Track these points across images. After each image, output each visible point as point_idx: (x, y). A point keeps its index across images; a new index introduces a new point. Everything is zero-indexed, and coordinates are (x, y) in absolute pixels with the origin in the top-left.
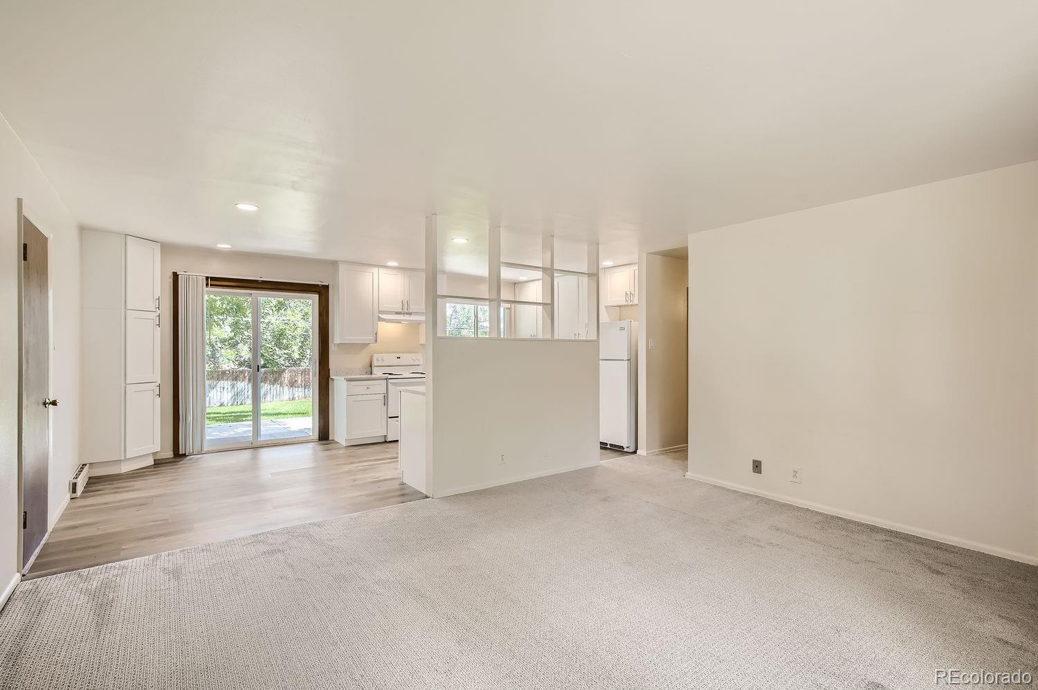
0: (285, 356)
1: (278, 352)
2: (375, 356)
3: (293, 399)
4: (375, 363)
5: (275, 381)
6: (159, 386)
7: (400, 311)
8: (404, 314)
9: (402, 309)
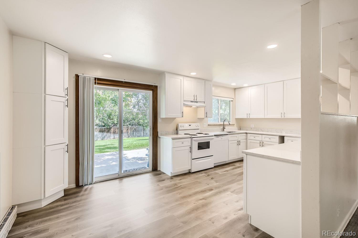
0: (112, 122)
1: (109, 121)
2: (180, 125)
3: (115, 138)
4: (180, 128)
5: (108, 132)
6: (67, 145)
7: (193, 100)
8: (194, 102)
9: (194, 99)
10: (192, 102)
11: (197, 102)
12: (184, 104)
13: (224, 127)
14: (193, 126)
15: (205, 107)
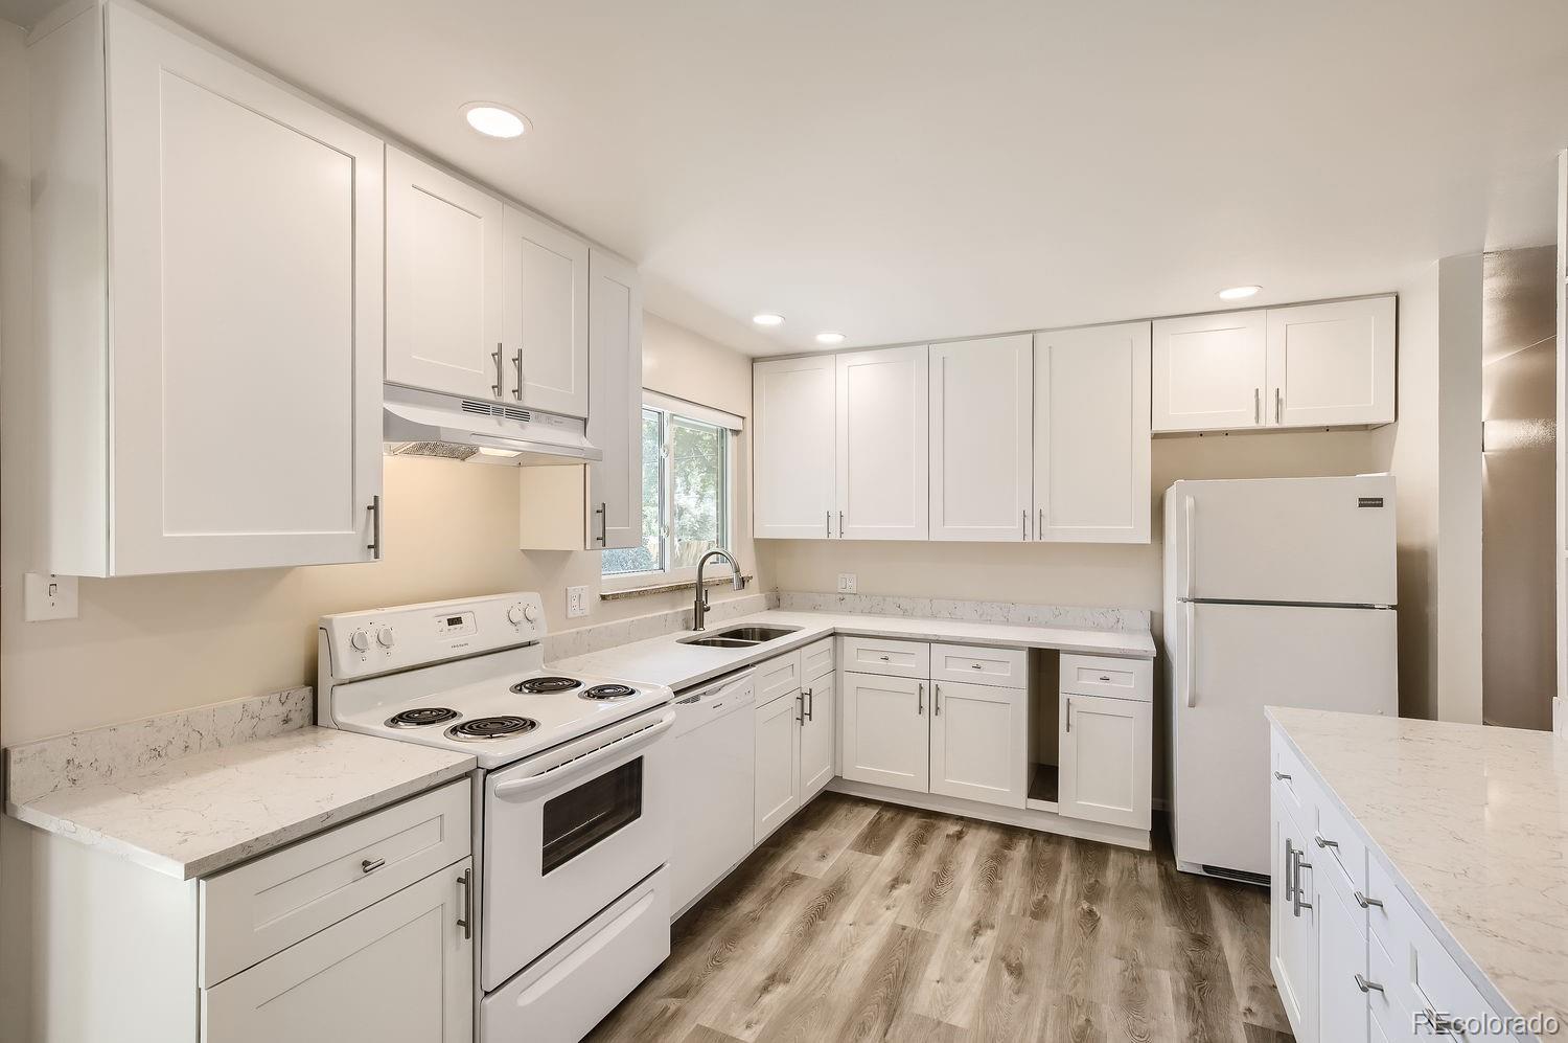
7: (490, 396)
8: (498, 412)
9: (498, 388)
10: (472, 406)
11: (521, 414)
12: (392, 427)
13: (704, 599)
14: (488, 621)
15: (587, 460)
